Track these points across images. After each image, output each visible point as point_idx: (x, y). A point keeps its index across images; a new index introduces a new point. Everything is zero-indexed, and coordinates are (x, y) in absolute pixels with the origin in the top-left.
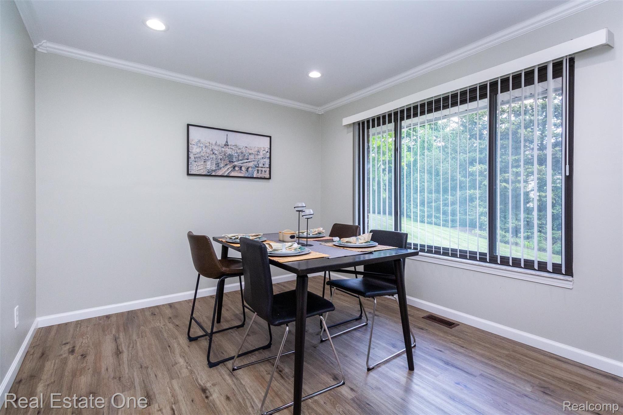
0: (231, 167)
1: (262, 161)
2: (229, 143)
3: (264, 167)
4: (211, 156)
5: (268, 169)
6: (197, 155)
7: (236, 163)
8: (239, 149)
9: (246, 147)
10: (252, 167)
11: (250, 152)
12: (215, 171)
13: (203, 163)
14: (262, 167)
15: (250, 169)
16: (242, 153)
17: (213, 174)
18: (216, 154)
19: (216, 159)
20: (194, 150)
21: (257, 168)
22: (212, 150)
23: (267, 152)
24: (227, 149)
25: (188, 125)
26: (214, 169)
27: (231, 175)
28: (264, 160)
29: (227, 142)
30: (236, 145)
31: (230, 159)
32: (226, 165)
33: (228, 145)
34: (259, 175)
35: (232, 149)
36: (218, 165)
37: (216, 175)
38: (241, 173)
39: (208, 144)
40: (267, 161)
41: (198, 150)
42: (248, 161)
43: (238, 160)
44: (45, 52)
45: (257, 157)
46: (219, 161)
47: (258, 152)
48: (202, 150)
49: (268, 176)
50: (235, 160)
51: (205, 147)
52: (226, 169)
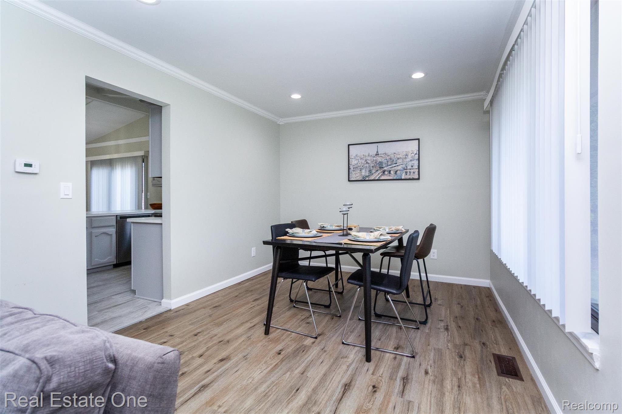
0: (381, 172)
1: (411, 164)
2: (379, 153)
3: (413, 169)
4: (366, 165)
5: (417, 170)
6: (355, 166)
7: (385, 168)
8: (388, 156)
9: (395, 153)
10: (400, 170)
11: (398, 156)
12: (368, 176)
13: (359, 171)
14: (410, 169)
15: (398, 172)
16: (391, 159)
17: (367, 179)
18: (369, 163)
19: (369, 167)
20: (353, 162)
21: (405, 171)
22: (366, 160)
23: (416, 154)
24: (378, 158)
25: (349, 145)
26: (368, 175)
27: (381, 179)
28: (413, 162)
29: (377, 152)
30: (385, 153)
31: (380, 166)
32: (377, 171)
33: (378, 155)
34: (408, 177)
35: (382, 157)
36: (370, 171)
37: (369, 179)
38: (390, 176)
39: (363, 157)
40: (416, 163)
41: (356, 162)
42: (396, 165)
43: (388, 166)
44: (283, 124)
45: (405, 160)
46: (372, 168)
47: (407, 155)
48: (359, 161)
49: (417, 177)
50: (384, 166)
51: (361, 159)
52: (377, 174)
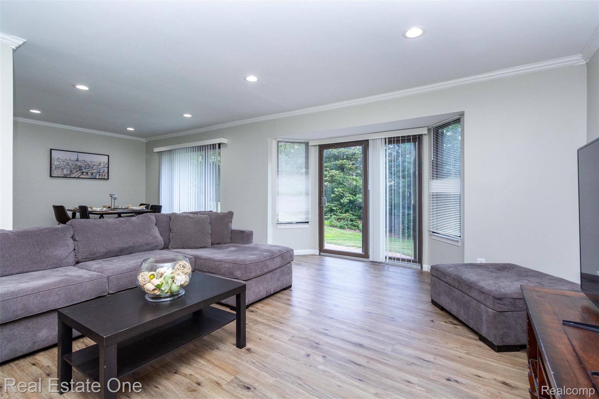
0: (81, 173)
1: (103, 169)
2: (79, 159)
3: (104, 173)
4: (67, 167)
5: (107, 174)
6: (57, 166)
7: (84, 170)
8: (86, 162)
9: (91, 161)
10: (95, 173)
11: (94, 164)
12: (69, 175)
13: (61, 170)
14: (102, 173)
15: (94, 174)
16: (88, 165)
17: (68, 176)
18: (70, 165)
19: (70, 168)
20: (55, 163)
21: (99, 173)
22: (67, 163)
23: (106, 164)
24: (78, 163)
25: (51, 150)
26: (69, 173)
27: (80, 177)
28: (104, 169)
29: (78, 158)
30: (84, 160)
31: (80, 169)
32: (77, 171)
33: (78, 160)
34: (101, 177)
35: (81, 162)
36: (71, 171)
37: (70, 177)
38: (87, 176)
39: (65, 160)
40: (106, 169)
41: (58, 163)
42: (93, 169)
43: (86, 169)
45: (99, 167)
46: (72, 169)
47: (100, 164)
48: (61, 163)
49: (106, 177)
50: (83, 169)
51: (63, 162)
52: (77, 173)
